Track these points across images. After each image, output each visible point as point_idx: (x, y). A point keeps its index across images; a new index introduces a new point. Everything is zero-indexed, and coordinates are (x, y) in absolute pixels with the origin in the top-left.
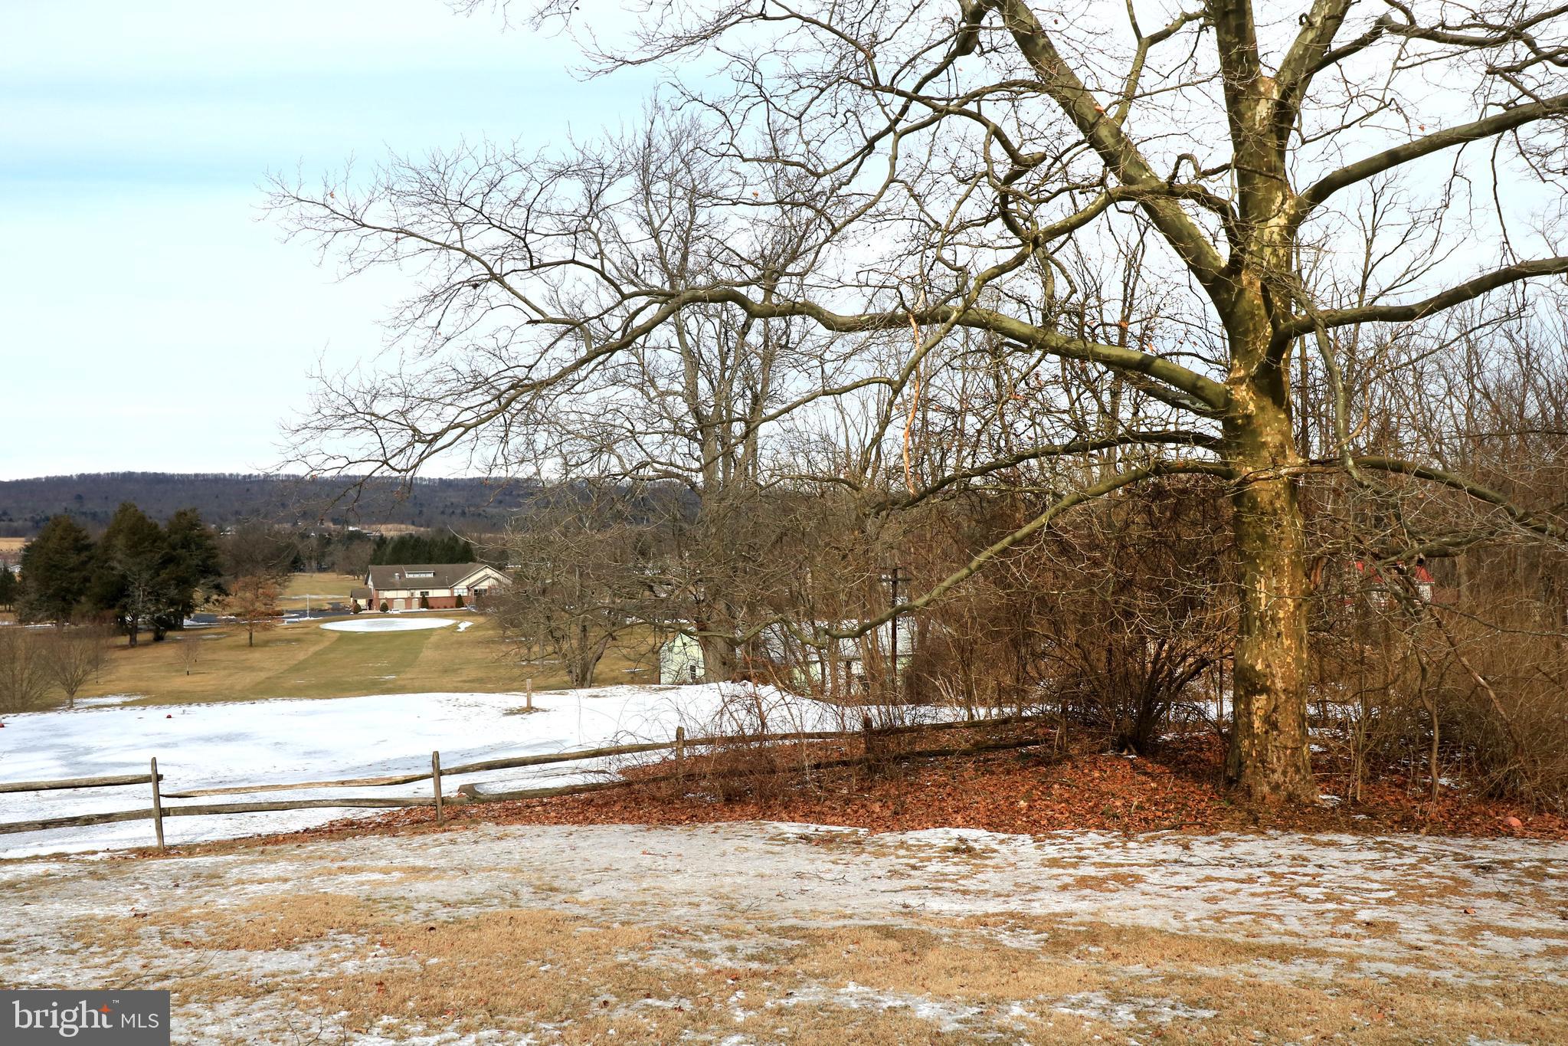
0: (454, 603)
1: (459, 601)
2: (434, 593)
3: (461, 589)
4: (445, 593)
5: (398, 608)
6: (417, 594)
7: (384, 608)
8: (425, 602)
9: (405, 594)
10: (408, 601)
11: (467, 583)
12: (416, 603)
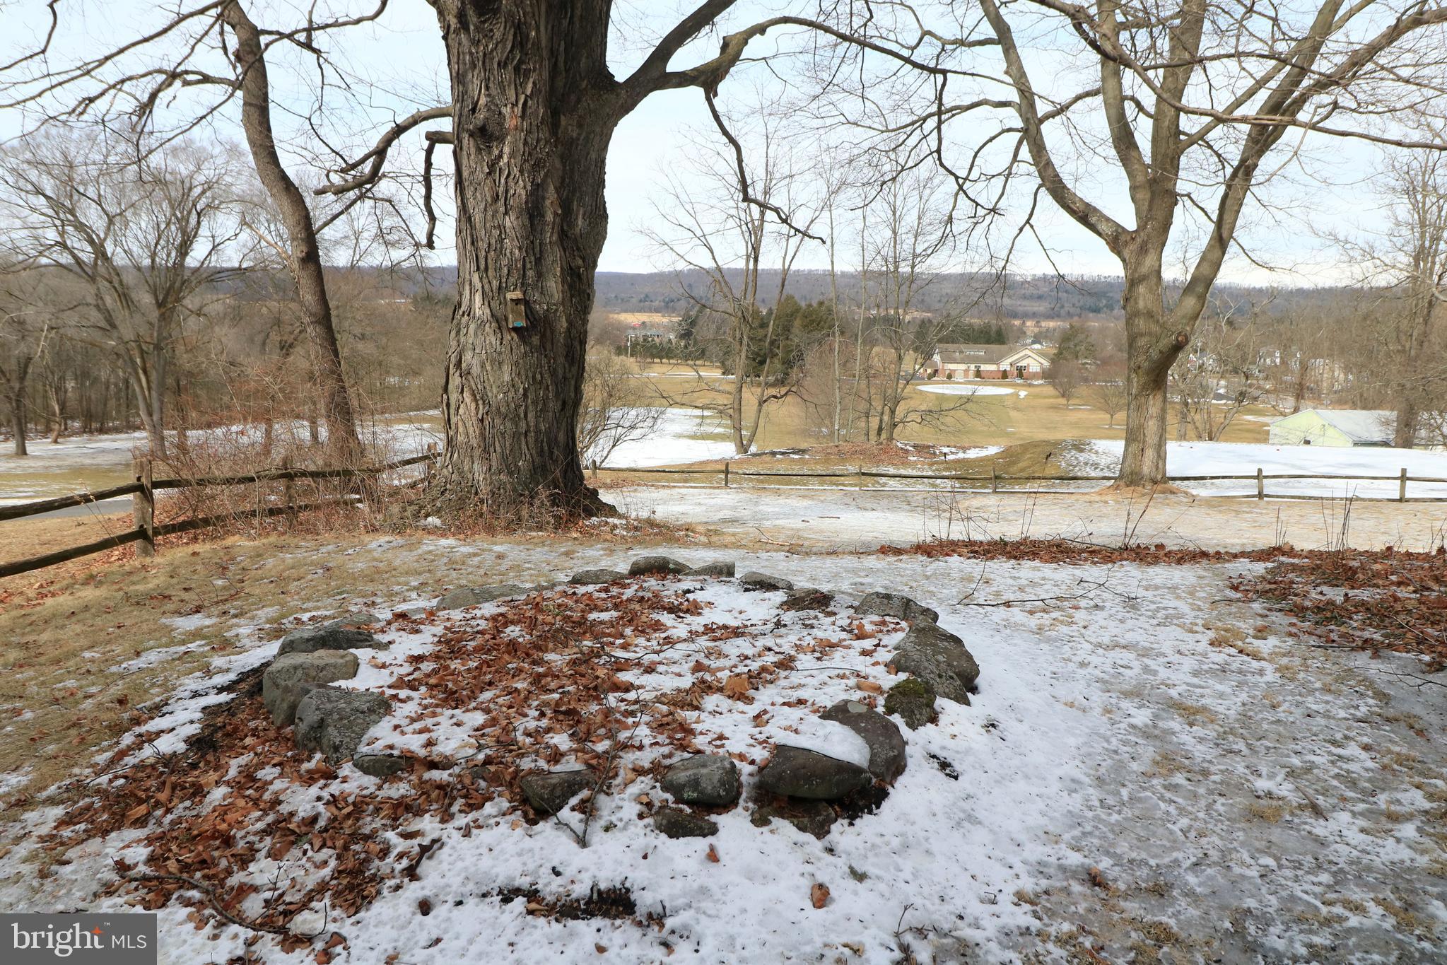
0: (1000, 375)
1: (1005, 375)
2: (984, 367)
3: (1005, 365)
4: (993, 367)
5: (959, 377)
6: (973, 367)
7: (950, 377)
8: (978, 374)
9: (963, 367)
10: (966, 371)
11: (1010, 360)
12: (971, 373)
